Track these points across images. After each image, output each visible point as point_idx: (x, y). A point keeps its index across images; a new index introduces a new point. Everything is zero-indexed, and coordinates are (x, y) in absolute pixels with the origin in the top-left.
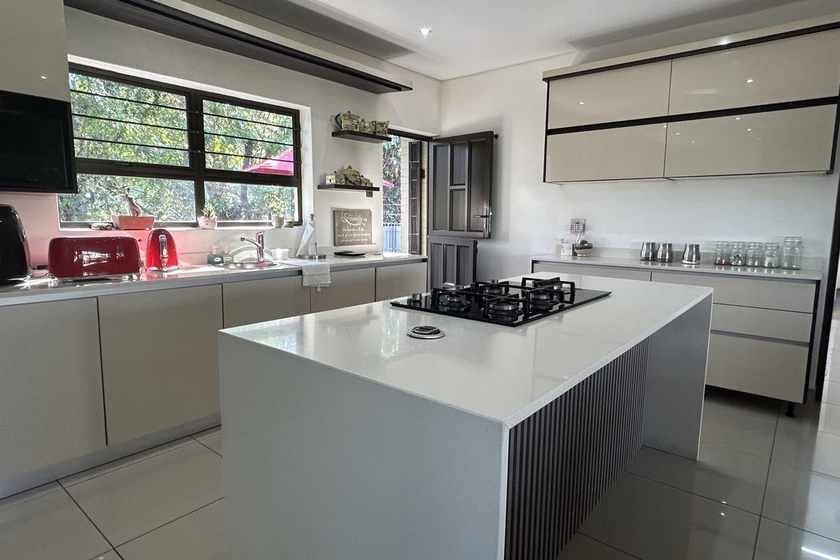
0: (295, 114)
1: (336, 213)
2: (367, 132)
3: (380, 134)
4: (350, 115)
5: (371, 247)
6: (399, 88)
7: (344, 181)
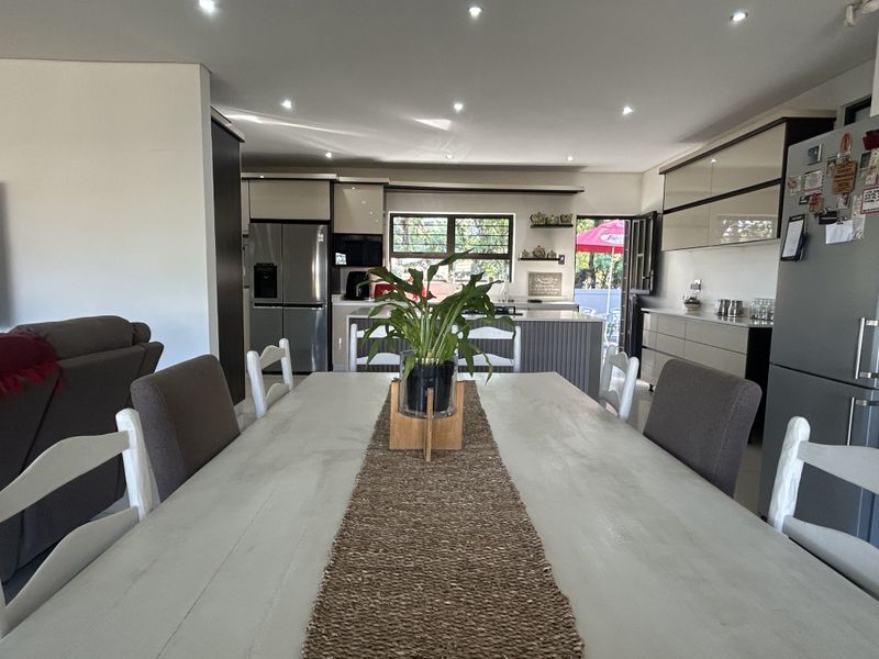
0: (510, 218)
1: (532, 275)
2: (552, 223)
3: (565, 223)
4: (539, 215)
5: (559, 298)
6: (575, 192)
7: (531, 255)
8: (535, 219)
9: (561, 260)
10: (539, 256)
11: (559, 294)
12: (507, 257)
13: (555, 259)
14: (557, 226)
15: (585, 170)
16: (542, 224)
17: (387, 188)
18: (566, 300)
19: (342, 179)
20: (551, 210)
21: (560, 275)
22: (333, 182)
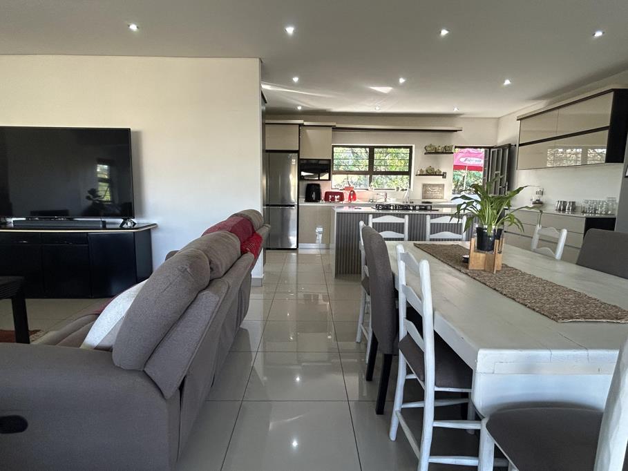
0: (411, 148)
2: (440, 151)
3: (447, 151)
4: (430, 146)
5: (442, 200)
6: (456, 131)
7: (425, 173)
8: (429, 149)
9: (444, 175)
10: (431, 173)
11: (442, 198)
12: (408, 173)
13: (441, 175)
14: (443, 153)
15: (462, 116)
16: (433, 152)
17: (335, 129)
18: (447, 202)
19: (306, 123)
20: (438, 143)
21: (444, 185)
22: (300, 125)
